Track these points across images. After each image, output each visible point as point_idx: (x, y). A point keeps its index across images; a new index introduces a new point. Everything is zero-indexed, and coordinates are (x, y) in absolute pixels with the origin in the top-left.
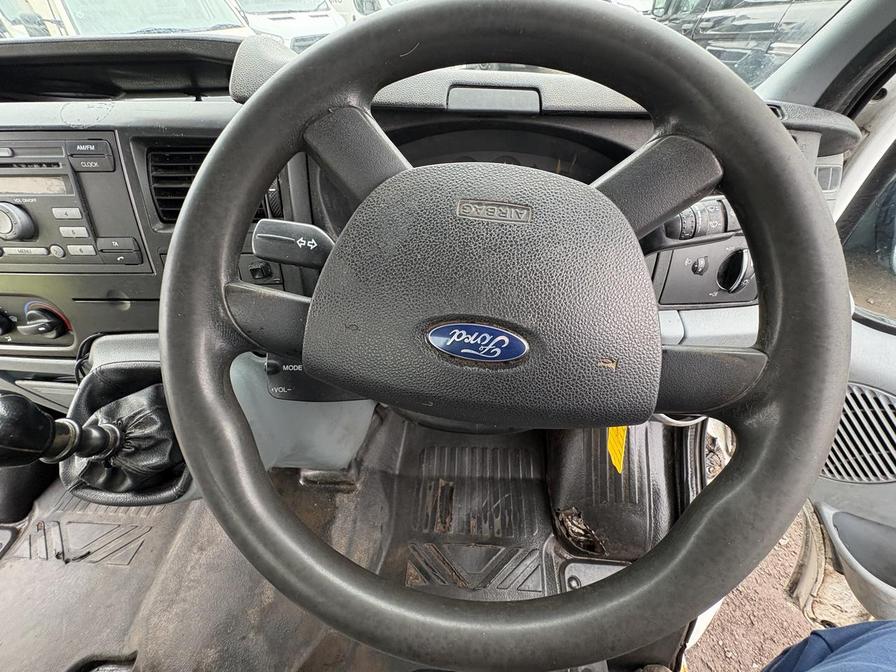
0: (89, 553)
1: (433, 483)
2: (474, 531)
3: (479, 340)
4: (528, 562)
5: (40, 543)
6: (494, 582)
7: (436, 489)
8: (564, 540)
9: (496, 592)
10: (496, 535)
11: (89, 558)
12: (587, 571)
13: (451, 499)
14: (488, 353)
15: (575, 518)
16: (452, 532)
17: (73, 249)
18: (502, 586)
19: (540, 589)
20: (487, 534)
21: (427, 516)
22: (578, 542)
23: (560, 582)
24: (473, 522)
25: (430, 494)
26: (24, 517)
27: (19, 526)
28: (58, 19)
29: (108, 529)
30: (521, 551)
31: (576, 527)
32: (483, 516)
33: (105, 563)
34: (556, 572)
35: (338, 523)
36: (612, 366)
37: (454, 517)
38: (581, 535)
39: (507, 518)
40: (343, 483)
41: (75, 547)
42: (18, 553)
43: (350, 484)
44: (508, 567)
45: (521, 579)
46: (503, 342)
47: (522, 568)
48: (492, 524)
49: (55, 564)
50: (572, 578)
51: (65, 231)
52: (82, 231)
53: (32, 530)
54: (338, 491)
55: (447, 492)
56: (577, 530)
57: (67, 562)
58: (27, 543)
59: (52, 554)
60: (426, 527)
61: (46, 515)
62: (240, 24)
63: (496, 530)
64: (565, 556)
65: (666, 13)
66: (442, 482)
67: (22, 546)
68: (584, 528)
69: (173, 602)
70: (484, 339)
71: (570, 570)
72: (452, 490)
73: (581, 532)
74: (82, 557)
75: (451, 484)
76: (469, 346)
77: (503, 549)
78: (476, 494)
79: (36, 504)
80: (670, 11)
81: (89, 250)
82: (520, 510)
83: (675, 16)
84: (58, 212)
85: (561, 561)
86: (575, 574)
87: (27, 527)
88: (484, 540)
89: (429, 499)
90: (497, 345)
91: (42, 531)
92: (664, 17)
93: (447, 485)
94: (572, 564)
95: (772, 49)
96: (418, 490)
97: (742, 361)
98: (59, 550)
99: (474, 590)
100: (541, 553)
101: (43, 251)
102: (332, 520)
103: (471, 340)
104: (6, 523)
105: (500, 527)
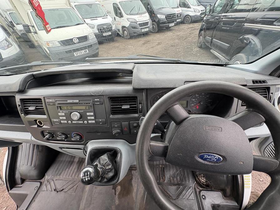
0: (63, 189)
1: (158, 166)
2: (172, 182)
3: (211, 158)
4: (189, 190)
5: (49, 186)
6: (180, 197)
7: (159, 168)
8: (199, 184)
9: (181, 200)
10: (179, 182)
11: (63, 191)
12: (207, 193)
13: (164, 171)
14: (213, 160)
15: (202, 177)
16: (166, 182)
17: (90, 122)
18: (183, 198)
19: (194, 199)
20: (176, 182)
21: (158, 176)
22: (203, 184)
23: (199, 197)
24: (171, 178)
25: (158, 169)
26: (43, 178)
27: (41, 181)
28: (33, 25)
29: (67, 182)
30: (187, 187)
31: (203, 180)
32: (174, 176)
33: (69, 192)
34: (198, 193)
35: (134, 179)
36: (242, 163)
37: (166, 177)
38: (205, 182)
39: (181, 177)
40: (134, 167)
41: (59, 187)
42: (43, 189)
43: (135, 168)
44: (184, 192)
45: (188, 196)
46: (217, 158)
47: (188, 192)
48: (177, 179)
49: (54, 193)
50: (203, 195)
51: (89, 118)
52: (93, 118)
53: (46, 182)
54: (132, 170)
55: (162, 169)
56: (203, 181)
57: (58, 192)
58: (45, 186)
59: (53, 190)
60: (158, 180)
61: (49, 178)
62: (83, 23)
63: (178, 181)
64: (200, 188)
65: (210, 13)
66: (161, 166)
67: (44, 187)
68: (205, 180)
69: (90, 204)
70: (212, 157)
71: (202, 193)
72: (164, 168)
73: (204, 181)
74: (62, 190)
75: (163, 166)
76: (209, 159)
77: (181, 187)
78: (171, 169)
79: (46, 174)
80: (211, 13)
81: (94, 122)
82: (185, 174)
83: (212, 14)
84: (88, 114)
85: (199, 190)
86: (204, 194)
87: (44, 181)
88: (176, 184)
89: (158, 171)
90: (215, 159)
91: (49, 183)
92: (209, 14)
93: (162, 167)
94: (202, 191)
95: (244, 25)
96: (154, 168)
97: (273, 163)
98: (55, 188)
99: (175, 199)
100: (193, 188)
101: (82, 122)
102: (132, 179)
103: (209, 158)
104: (38, 180)
105: (179, 180)
